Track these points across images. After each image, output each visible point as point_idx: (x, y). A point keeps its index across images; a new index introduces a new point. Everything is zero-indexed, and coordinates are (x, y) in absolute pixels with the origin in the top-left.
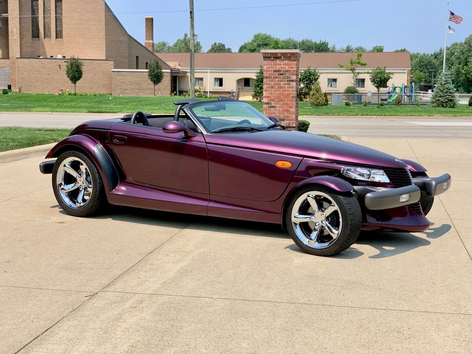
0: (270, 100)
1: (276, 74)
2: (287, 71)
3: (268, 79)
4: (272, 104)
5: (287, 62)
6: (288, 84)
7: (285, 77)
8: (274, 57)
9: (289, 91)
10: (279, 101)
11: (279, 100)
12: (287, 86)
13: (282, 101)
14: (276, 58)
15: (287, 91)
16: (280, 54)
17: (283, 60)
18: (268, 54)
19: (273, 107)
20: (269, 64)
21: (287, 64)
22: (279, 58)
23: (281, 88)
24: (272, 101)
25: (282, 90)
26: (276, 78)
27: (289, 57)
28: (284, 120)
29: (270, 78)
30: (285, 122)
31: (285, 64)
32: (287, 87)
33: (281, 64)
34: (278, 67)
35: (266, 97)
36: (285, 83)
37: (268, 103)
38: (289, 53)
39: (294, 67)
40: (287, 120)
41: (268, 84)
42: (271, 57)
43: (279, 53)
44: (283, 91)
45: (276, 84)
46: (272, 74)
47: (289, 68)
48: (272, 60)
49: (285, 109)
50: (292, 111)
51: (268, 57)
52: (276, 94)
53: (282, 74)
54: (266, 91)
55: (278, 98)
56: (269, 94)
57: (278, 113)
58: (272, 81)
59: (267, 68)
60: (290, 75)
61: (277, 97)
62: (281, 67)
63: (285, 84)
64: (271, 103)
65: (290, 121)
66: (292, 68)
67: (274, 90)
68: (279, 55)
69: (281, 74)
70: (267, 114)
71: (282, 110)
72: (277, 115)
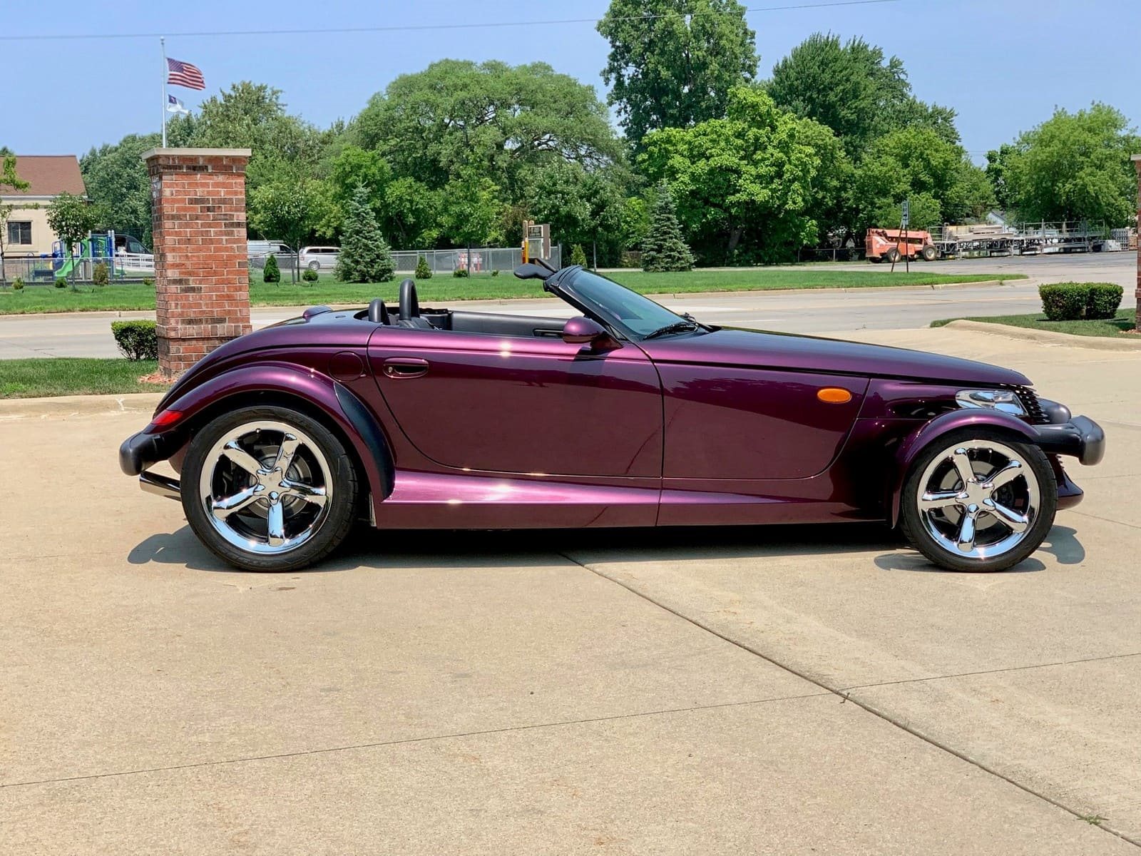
0: (185, 273)
1: (195, 209)
2: (224, 201)
3: (176, 222)
4: (191, 282)
5: (221, 179)
6: (227, 234)
7: (219, 217)
8: (188, 168)
9: (232, 249)
10: (209, 274)
11: (208, 272)
12: (224, 238)
13: (215, 273)
14: (194, 168)
15: (226, 249)
16: (204, 161)
17: (211, 174)
18: (173, 159)
19: (193, 290)
20: (177, 184)
21: (223, 185)
22: (204, 168)
23: (211, 241)
24: (191, 275)
25: (214, 248)
26: (197, 219)
27: (225, 166)
28: (222, 320)
29: (181, 219)
30: (226, 325)
31: (216, 185)
32: (226, 240)
33: (207, 185)
34: (200, 192)
35: (175, 266)
36: (221, 231)
37: (180, 282)
38: (227, 157)
39: (241, 192)
40: (231, 320)
41: (177, 234)
42: (180, 167)
43: (203, 156)
44: (217, 250)
45: (197, 233)
46: (185, 209)
47: (227, 193)
48: (184, 174)
49: (223, 296)
50: (242, 298)
51: (175, 167)
52: (198, 257)
53: (211, 209)
54: (173, 250)
55: (206, 267)
56: (180, 257)
57: (206, 304)
58: (187, 226)
59: (172, 195)
60: (231, 210)
61: (201, 266)
62: (208, 192)
63: (221, 233)
64: (187, 281)
65: (238, 322)
66: (236, 193)
67: (193, 249)
68: (201, 162)
69: (209, 209)
70: (179, 307)
71: (216, 295)
72: (204, 309)
